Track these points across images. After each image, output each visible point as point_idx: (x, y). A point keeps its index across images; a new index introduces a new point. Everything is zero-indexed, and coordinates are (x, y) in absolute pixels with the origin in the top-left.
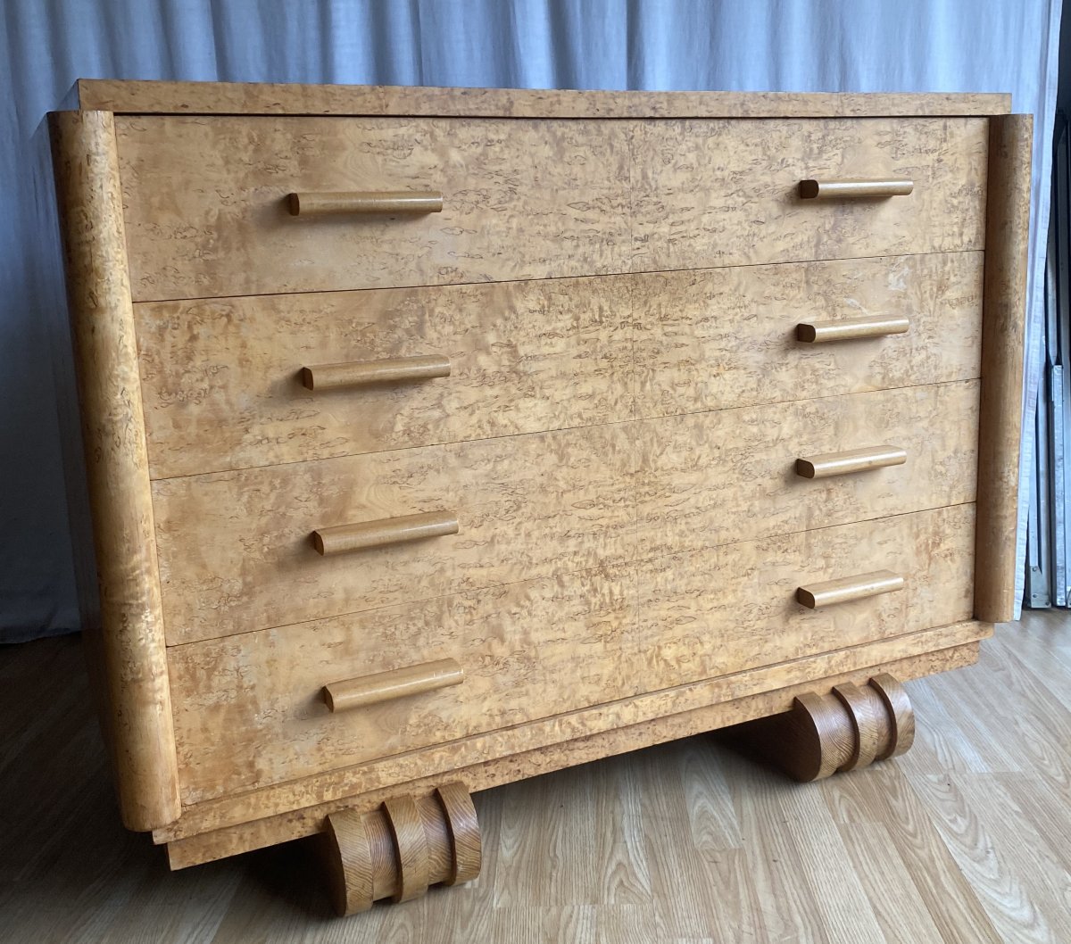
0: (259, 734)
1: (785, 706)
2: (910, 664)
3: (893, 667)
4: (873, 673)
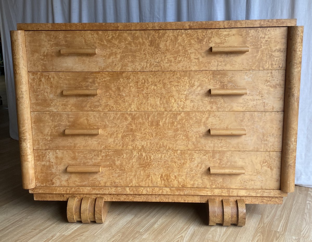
0: (53, 174)
1: (205, 201)
2: (253, 198)
3: (246, 198)
4: (238, 198)
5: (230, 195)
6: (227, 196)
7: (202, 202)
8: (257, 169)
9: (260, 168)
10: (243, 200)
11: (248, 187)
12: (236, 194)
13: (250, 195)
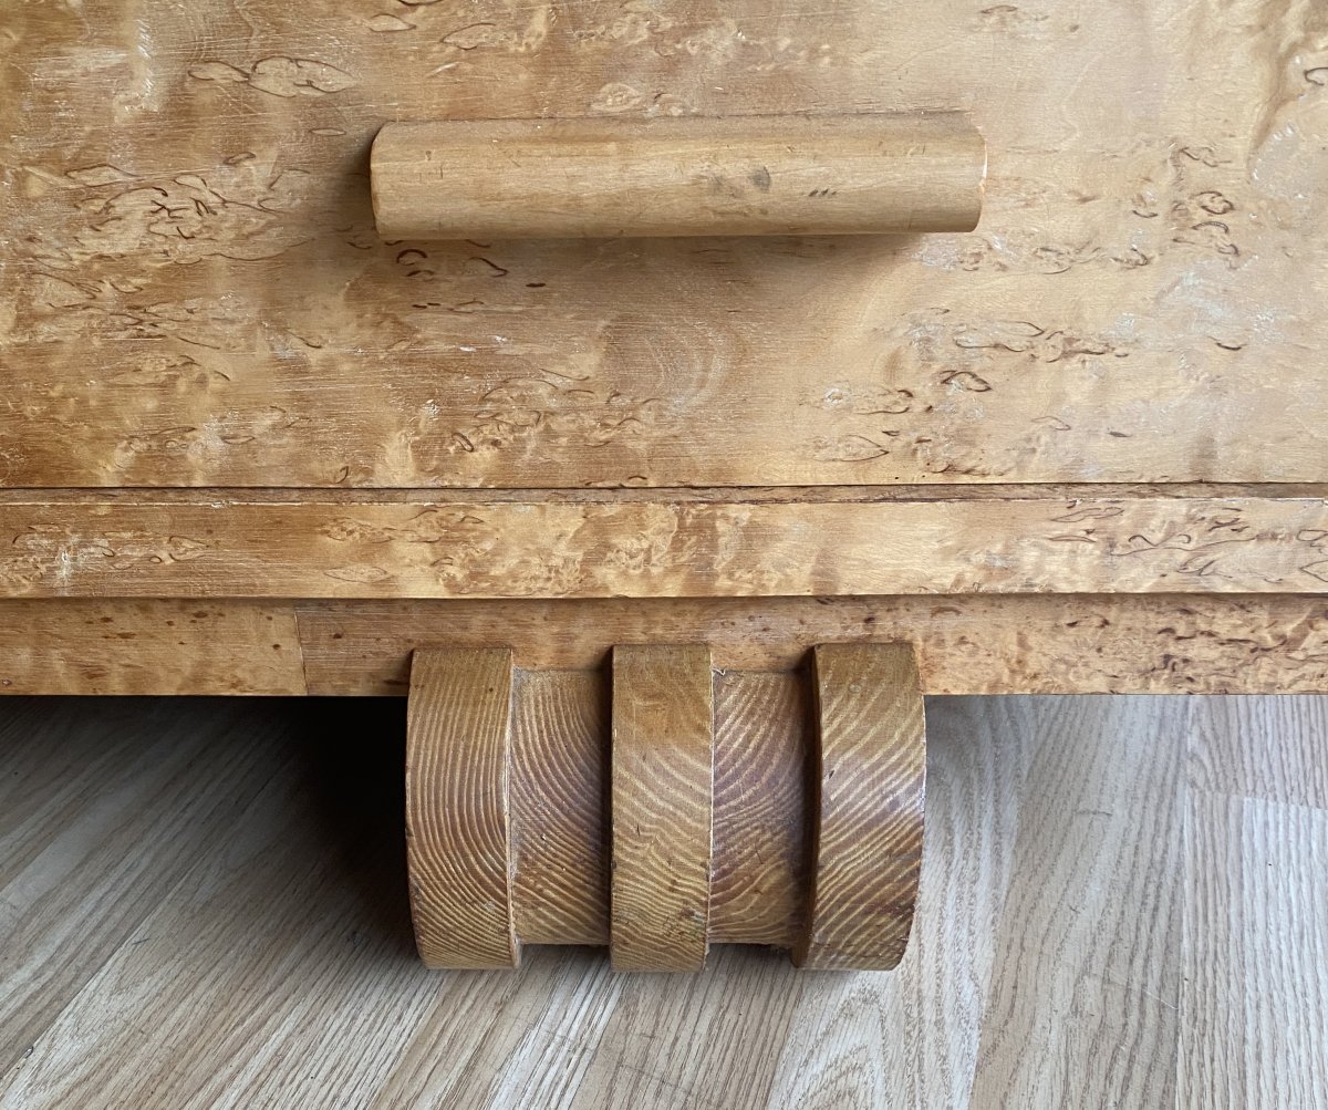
1: (372, 676)
2: (1047, 624)
3: (949, 624)
4: (831, 628)
5: (722, 586)
6: (676, 601)
7: (327, 691)
8: (1195, 143)
9: (1254, 112)
10: (904, 645)
11: (992, 461)
12: (808, 568)
13: (1006, 571)
